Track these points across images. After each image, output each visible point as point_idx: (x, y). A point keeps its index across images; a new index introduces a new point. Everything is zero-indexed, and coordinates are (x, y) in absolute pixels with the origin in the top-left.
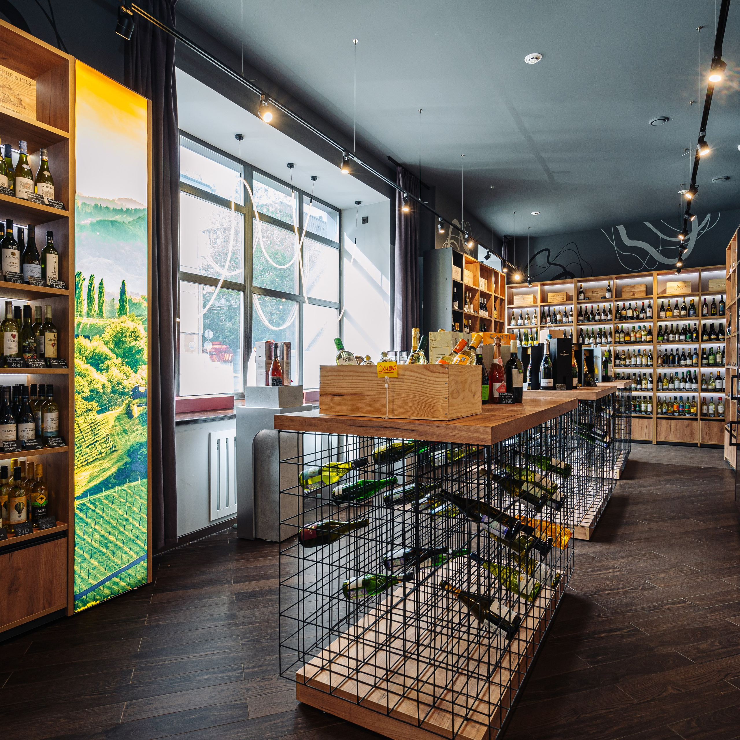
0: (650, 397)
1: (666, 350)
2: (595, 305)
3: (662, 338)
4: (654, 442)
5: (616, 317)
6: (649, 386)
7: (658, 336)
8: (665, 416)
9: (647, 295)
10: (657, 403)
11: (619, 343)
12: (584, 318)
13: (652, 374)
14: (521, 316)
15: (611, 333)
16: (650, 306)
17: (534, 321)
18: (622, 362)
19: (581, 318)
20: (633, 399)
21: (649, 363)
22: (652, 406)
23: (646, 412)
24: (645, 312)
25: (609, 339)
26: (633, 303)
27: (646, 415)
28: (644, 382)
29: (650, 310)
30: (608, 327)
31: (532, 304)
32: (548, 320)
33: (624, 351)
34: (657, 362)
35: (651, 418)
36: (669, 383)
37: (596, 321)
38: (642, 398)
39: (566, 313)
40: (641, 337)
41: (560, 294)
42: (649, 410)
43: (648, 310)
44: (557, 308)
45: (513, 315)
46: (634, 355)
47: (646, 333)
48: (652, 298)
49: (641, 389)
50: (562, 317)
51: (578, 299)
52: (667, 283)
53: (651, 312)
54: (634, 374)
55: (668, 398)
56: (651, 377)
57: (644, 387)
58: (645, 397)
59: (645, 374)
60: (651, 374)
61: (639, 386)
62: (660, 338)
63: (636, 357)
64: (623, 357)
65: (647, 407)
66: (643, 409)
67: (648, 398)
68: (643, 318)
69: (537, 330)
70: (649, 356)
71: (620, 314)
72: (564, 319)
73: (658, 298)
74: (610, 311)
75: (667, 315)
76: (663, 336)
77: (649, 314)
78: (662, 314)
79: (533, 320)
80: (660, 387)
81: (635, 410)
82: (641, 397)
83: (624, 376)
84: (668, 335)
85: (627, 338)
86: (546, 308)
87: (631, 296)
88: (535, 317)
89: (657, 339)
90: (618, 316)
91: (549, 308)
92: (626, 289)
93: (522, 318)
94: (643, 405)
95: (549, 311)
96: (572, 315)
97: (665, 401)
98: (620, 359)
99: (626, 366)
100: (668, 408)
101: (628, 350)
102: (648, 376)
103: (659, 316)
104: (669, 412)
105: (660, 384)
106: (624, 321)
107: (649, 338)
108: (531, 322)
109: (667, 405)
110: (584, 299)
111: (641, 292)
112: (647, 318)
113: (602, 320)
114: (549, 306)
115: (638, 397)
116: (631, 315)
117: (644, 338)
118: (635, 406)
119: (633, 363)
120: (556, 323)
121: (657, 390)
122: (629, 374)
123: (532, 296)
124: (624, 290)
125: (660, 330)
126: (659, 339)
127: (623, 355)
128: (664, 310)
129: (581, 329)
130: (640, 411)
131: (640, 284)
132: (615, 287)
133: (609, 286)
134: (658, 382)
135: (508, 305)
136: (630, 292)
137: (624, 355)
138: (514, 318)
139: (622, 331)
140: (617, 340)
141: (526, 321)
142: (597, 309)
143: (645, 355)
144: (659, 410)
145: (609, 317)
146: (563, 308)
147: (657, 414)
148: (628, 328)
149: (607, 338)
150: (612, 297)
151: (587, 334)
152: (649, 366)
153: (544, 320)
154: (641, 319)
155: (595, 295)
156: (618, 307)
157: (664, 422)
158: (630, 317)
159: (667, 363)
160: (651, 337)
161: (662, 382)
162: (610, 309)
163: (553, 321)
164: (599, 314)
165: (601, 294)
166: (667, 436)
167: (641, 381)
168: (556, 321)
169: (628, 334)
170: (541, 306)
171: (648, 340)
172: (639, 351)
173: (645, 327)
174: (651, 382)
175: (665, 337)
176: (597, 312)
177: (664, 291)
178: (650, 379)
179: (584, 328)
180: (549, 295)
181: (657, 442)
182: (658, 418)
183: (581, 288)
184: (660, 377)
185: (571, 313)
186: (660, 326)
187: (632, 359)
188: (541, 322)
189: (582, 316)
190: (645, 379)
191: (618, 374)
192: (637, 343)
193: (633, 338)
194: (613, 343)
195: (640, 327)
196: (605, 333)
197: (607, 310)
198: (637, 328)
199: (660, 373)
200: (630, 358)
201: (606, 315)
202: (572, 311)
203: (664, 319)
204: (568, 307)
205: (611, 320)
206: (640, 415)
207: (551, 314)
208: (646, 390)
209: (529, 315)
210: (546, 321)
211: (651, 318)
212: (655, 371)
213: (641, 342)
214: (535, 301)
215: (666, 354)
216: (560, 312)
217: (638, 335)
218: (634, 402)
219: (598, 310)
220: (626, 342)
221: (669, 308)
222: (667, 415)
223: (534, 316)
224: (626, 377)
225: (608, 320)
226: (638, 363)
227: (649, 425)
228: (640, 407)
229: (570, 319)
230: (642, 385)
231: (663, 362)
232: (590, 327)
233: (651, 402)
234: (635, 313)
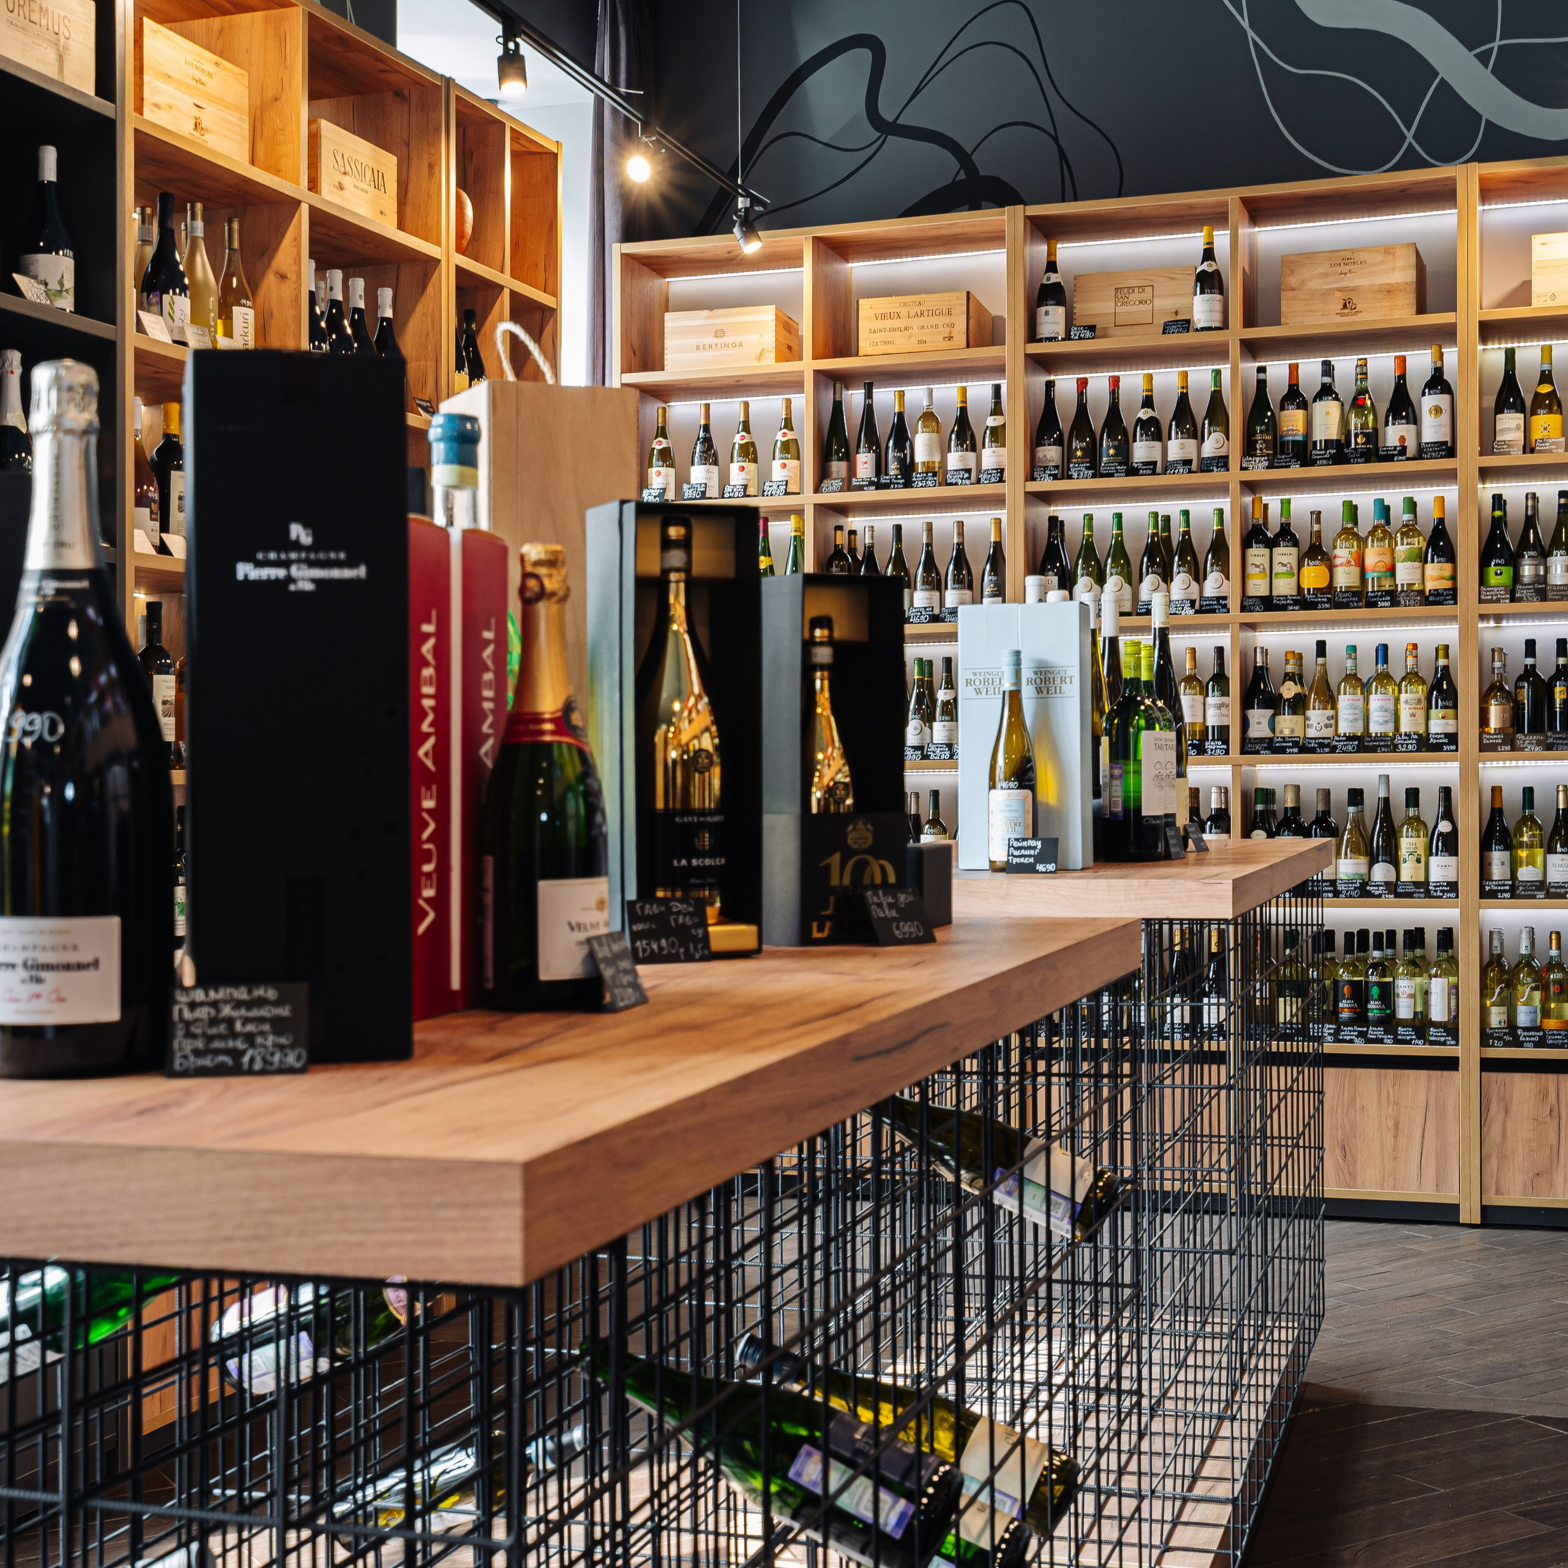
0: (1446, 937)
1: (1530, 646)
2: (1132, 380)
3: (1508, 571)
4: (1470, 1213)
5: (1249, 449)
6: (1441, 869)
7: (1484, 563)
8: (1529, 1052)
9: (1421, 310)
10: (1484, 970)
11: (1269, 603)
12: (1068, 455)
13: (1456, 795)
14: (708, 441)
15: (1219, 546)
16: (1437, 382)
17: (778, 472)
18: (1288, 725)
19: (1051, 453)
20: (1349, 949)
21: (1439, 725)
22: (1454, 989)
23: (1421, 1025)
24: (1414, 419)
25: (1213, 584)
26: (1345, 364)
27: (1419, 1049)
28: (1409, 844)
29: (1443, 400)
30: (1203, 508)
31: (770, 365)
32: (865, 463)
33: (1300, 657)
34: (1484, 720)
35: (1451, 1064)
36: (1551, 850)
37: (1132, 471)
38: (1400, 938)
39: (963, 419)
40: (1392, 571)
41: (932, 301)
42: (1438, 1013)
43: (1428, 402)
44: (916, 395)
45: (662, 432)
46: (1352, 678)
47: (1419, 543)
48: (1448, 334)
49: (1395, 889)
50: (945, 450)
51: (1032, 336)
52: (1537, 240)
53: (1446, 417)
54: (1356, 796)
55: (1541, 938)
56: (1448, 814)
57: (1409, 872)
58: (1415, 937)
59: (1413, 796)
60: (1446, 792)
61: (1381, 872)
62: (1499, 576)
63: (1365, 688)
64: (1289, 690)
65: (1426, 993)
66: (1404, 1010)
67: (1431, 938)
68: (1403, 451)
69: (800, 530)
70: (1436, 686)
71: (1273, 425)
72: (954, 460)
73: (1489, 331)
74: (1217, 408)
75: (1537, 434)
76: (1514, 561)
77: (1433, 430)
78: (1510, 424)
79: (776, 464)
80: (1498, 871)
81: (1360, 1018)
82: (1391, 934)
83: (1296, 810)
84: (1544, 554)
85: (1313, 576)
86: (855, 397)
87: (1329, 320)
88: (786, 446)
89: (1482, 581)
90: (1261, 439)
91: (869, 395)
92: (1303, 273)
93: (710, 455)
94: (1405, 986)
95: (869, 410)
96: (997, 435)
97: (1526, 962)
98: (1274, 703)
99: (1305, 748)
100: (1545, 1000)
101: (1321, 647)
102: (1430, 805)
103: (1488, 442)
104: (1551, 1024)
105: (1498, 856)
106: (1296, 471)
107: (1435, 575)
108: (764, 476)
109: (1542, 985)
110: (1068, 337)
111: (1389, 291)
112: (1422, 453)
113: (1169, 467)
114: (869, 380)
115: (1378, 935)
116: (1333, 434)
117: (1406, 574)
118: (1360, 993)
119: (1344, 728)
120: (908, 484)
121: (1484, 894)
122: (1327, 793)
123: (767, 315)
124: (1293, 281)
125: (1498, 523)
126: (1493, 580)
127: (1288, 677)
128: (1519, 406)
129: (1054, 522)
130: (1389, 1022)
131: (1388, 250)
132: (1243, 262)
133: (1209, 254)
134: (1485, 847)
135: (627, 369)
136: (1326, 294)
137: (1296, 677)
138: (666, 456)
139: (1286, 534)
140: (1258, 587)
141: (734, 467)
142: (1141, 395)
143: (1413, 676)
144: (1497, 1017)
145: (1211, 446)
146: (947, 393)
147: (1486, 1037)
148: (1317, 516)
149: (1199, 576)
150: (1225, 326)
151: (1088, 550)
152: (1438, 748)
153: (838, 467)
154: (1389, 458)
155: (1132, 310)
156: (1262, 384)
157: (1523, 1084)
158: (1328, 443)
159: (1536, 728)
160: (1448, 567)
161: (1509, 845)
162: (1216, 398)
163: (893, 468)
164: (1153, 429)
165: (1165, 305)
166: (1541, 1175)
167: (1391, 836)
168: (907, 469)
169: (1316, 552)
170: (825, 378)
171: (1430, 586)
172: (1383, 651)
173: (1411, 505)
174: (1450, 844)
175: (1527, 571)
176: (1144, 414)
177: (1523, 293)
178: (1444, 827)
179: (1071, 514)
180: (868, 309)
181: (1485, 1209)
182: (1488, 1065)
183: (1052, 267)
184: (1497, 812)
185: (991, 422)
186: (1498, 501)
187: (1346, 701)
188: (822, 474)
189: (1059, 442)
190: (1417, 822)
191: (1267, 795)
192: (1371, 604)
193: (1345, 578)
194: (1234, 603)
195: (1385, 511)
196: (1186, 545)
197: (1199, 406)
198: (1368, 517)
199: (1496, 791)
200: (1330, 700)
201: (1196, 434)
202: (997, 410)
203: (1517, 458)
204: (980, 391)
205: (1222, 462)
206: (1389, 1048)
207: (883, 428)
208: (1423, 890)
209: (755, 437)
210: (852, 472)
211: (1448, 450)
212: (1468, 773)
213: (1393, 597)
214: (789, 350)
215: (1530, 673)
216: (929, 417)
217: (1373, 557)
218: (1353, 968)
219: (1148, 402)
220: (1304, 601)
221: (1545, 389)
222: (1541, 1043)
223: (779, 437)
224: (1307, 818)
225: (1206, 465)
226: (1374, 729)
227: (1442, 1109)
228: (1387, 994)
229: (990, 457)
230: (1395, 862)
231: (1515, 722)
232: (1103, 512)
233: (1451, 966)
234: (1354, 422)
